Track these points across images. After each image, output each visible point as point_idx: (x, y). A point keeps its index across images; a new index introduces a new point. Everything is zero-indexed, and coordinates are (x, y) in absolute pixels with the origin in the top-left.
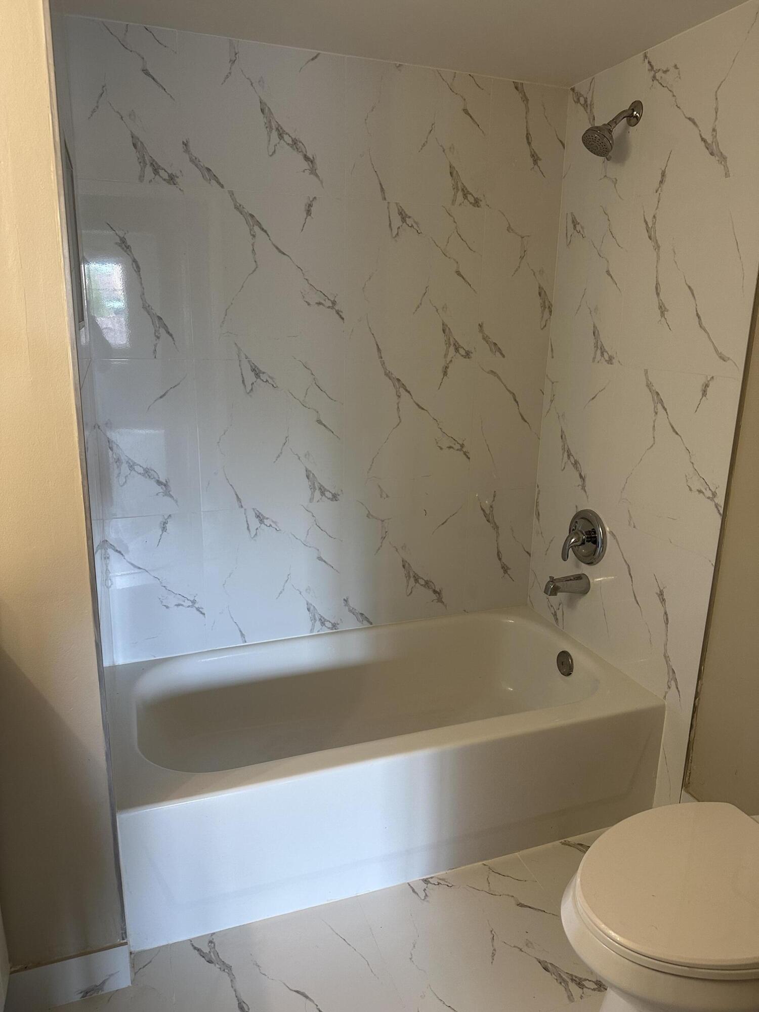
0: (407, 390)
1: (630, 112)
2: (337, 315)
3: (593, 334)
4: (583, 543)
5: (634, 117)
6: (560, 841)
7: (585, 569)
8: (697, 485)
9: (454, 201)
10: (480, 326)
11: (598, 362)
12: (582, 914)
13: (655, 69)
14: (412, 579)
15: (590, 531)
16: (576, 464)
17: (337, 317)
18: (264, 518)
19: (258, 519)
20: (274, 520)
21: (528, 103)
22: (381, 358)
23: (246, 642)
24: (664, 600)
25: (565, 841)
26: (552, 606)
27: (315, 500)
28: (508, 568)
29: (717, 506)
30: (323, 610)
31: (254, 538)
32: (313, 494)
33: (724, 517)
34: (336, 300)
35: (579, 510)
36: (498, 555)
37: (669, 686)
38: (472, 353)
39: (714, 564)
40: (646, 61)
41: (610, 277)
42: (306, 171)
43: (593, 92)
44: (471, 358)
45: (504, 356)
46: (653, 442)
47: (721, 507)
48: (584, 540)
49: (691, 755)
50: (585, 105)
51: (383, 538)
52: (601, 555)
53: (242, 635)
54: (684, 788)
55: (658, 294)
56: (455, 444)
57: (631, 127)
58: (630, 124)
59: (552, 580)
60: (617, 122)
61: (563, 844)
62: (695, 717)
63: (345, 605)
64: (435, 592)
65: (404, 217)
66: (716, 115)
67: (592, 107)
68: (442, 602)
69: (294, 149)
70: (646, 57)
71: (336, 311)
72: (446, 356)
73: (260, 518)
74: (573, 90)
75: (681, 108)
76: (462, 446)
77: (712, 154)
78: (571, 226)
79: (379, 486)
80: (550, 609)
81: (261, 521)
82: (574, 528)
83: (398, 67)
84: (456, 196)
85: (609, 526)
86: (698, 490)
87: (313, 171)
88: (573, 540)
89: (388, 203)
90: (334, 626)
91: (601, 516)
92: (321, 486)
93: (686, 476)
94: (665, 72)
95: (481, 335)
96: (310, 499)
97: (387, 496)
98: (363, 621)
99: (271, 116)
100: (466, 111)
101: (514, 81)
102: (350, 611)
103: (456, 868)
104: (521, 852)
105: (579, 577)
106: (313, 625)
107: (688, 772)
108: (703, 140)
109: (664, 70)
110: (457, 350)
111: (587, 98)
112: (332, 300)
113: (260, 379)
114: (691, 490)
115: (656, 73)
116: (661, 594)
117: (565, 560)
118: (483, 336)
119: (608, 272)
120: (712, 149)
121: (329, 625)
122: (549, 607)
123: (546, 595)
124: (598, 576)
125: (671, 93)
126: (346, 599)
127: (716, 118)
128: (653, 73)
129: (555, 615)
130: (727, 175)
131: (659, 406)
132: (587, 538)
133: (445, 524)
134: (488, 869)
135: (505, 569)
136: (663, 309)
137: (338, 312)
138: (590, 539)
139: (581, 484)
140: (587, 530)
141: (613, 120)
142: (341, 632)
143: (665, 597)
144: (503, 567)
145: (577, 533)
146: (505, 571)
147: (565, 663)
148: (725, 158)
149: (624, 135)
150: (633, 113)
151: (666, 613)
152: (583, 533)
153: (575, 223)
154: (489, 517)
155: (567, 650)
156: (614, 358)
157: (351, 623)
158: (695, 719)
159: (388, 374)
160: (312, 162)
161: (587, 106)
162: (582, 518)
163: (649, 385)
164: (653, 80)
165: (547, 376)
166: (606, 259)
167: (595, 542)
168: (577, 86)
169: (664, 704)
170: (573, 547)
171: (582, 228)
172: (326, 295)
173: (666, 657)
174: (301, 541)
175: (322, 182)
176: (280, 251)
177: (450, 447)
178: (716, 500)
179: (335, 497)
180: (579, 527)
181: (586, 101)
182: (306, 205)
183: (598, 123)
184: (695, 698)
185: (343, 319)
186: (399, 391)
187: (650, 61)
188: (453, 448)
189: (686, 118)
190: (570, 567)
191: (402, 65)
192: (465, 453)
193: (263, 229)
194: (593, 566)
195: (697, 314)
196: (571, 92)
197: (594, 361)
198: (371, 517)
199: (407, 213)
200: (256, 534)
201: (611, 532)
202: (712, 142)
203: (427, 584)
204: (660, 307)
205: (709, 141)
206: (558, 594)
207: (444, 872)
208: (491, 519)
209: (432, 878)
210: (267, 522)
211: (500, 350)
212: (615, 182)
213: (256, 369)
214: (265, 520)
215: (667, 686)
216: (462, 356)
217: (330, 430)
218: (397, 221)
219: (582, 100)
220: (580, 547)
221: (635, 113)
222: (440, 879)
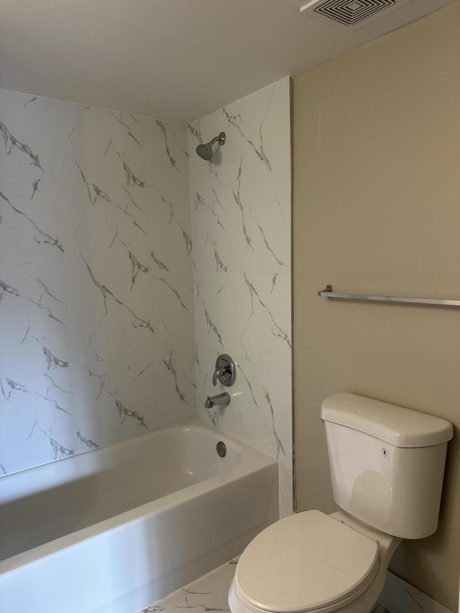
0: (110, 293)
1: (220, 138)
2: (59, 249)
3: (215, 256)
4: (224, 374)
5: (222, 141)
6: (229, 562)
7: (227, 389)
8: (277, 332)
9: (128, 184)
10: (152, 254)
11: (220, 271)
12: (240, 597)
13: (229, 117)
14: (123, 413)
15: (226, 367)
16: (215, 329)
17: (59, 250)
18: (15, 384)
19: (10, 386)
20: (22, 385)
21: (165, 132)
22: (91, 274)
23: (6, 473)
24: (269, 399)
25: (232, 561)
26: (211, 416)
27: (52, 368)
28: (184, 397)
29: (288, 342)
30: (62, 443)
31: (8, 399)
32: (49, 364)
33: (293, 347)
34: (57, 239)
35: (220, 355)
36: (177, 389)
37: (278, 450)
38: (149, 269)
39: (291, 374)
40: (225, 112)
41: (220, 225)
42: (32, 164)
43: (200, 127)
44: (148, 272)
45: (168, 270)
46: (252, 312)
47: (290, 342)
48: (224, 372)
49: (295, 490)
50: (197, 134)
51: (102, 388)
52: (234, 379)
53: (3, 468)
54: (294, 511)
55: (245, 232)
56: (144, 324)
57: (221, 146)
58: (220, 144)
59: (209, 398)
60: (214, 143)
61: (230, 563)
62: (294, 466)
63: (78, 437)
64: (139, 418)
65: (98, 192)
66: (262, 140)
67: (200, 135)
68: (144, 425)
69: (24, 151)
70: (224, 110)
71: (58, 247)
72: (133, 271)
73: (12, 384)
74: (189, 126)
75: (245, 136)
76: (149, 324)
77: (262, 159)
78: (196, 199)
79: (96, 354)
80: (210, 418)
81: (13, 387)
82: (218, 366)
83: (87, 108)
84: (129, 181)
85: (237, 362)
86: (278, 335)
87: (37, 164)
88: (218, 373)
89: (87, 183)
90: (71, 452)
91: (231, 356)
92: (55, 358)
93: (271, 328)
94: (235, 118)
95: (153, 259)
96: (48, 368)
97: (102, 360)
98: (91, 446)
99: (7, 131)
100: (130, 134)
101: (157, 120)
102: (82, 440)
103: (165, 597)
104: (205, 575)
105: (224, 395)
106: (56, 454)
107: (295, 500)
108: (257, 152)
109: (234, 117)
110: (139, 268)
111: (197, 131)
112: (55, 240)
113: (7, 291)
114: (274, 335)
115: (230, 119)
116: (267, 396)
117: (215, 386)
118: (154, 259)
119: (219, 223)
120: (261, 156)
121: (68, 452)
122: (209, 416)
123: (206, 408)
124: (234, 392)
125: (239, 129)
126: (78, 432)
127: (262, 141)
128: (228, 118)
129: (213, 421)
130: (270, 170)
131: (253, 291)
132: (226, 370)
133: (142, 374)
134: (186, 592)
135: (182, 397)
136: (248, 240)
137: (59, 247)
138: (227, 371)
139: (219, 340)
140: (225, 366)
141: (211, 141)
142: (76, 455)
143: (270, 398)
144: (180, 397)
145: (220, 368)
146: (182, 399)
147: (221, 449)
148: (268, 161)
149: (218, 149)
150: (221, 139)
151: (271, 407)
152: (223, 368)
153: (198, 197)
154: (169, 366)
155: (222, 441)
156: (227, 268)
157: (83, 448)
158: (294, 467)
159: (96, 284)
160: (36, 159)
161: (197, 135)
162: (222, 359)
163: (247, 281)
164: (229, 122)
165: (194, 281)
166: (217, 215)
167: (230, 373)
168: (191, 124)
169: (278, 462)
170: (218, 377)
171: (203, 199)
172: (50, 236)
173: (275, 433)
174: (43, 397)
175: (43, 171)
176: (17, 211)
177: (141, 326)
178: (287, 339)
179: (65, 365)
180: (221, 365)
181: (197, 132)
182: (33, 184)
183: (204, 143)
184: (293, 455)
185: (63, 251)
186: (105, 293)
187: (227, 112)
188: (143, 326)
189: (247, 141)
190: (217, 390)
191: (89, 107)
192: (151, 329)
193: (5, 198)
194: (231, 387)
195: (265, 242)
196: (189, 128)
197: (217, 271)
198: (92, 375)
199: (100, 189)
200: (9, 396)
201: (238, 365)
202: (261, 153)
203: (133, 414)
204: (247, 239)
205: (260, 153)
206: (213, 406)
207: (158, 601)
208: (170, 367)
209: (149, 607)
210: (17, 387)
211: (165, 267)
212: (217, 174)
213: (4, 285)
214: (16, 386)
215: (277, 451)
216: (143, 271)
217: (59, 321)
218: (94, 194)
219: (195, 132)
220: (223, 376)
221: (222, 138)
222: (155, 607)
